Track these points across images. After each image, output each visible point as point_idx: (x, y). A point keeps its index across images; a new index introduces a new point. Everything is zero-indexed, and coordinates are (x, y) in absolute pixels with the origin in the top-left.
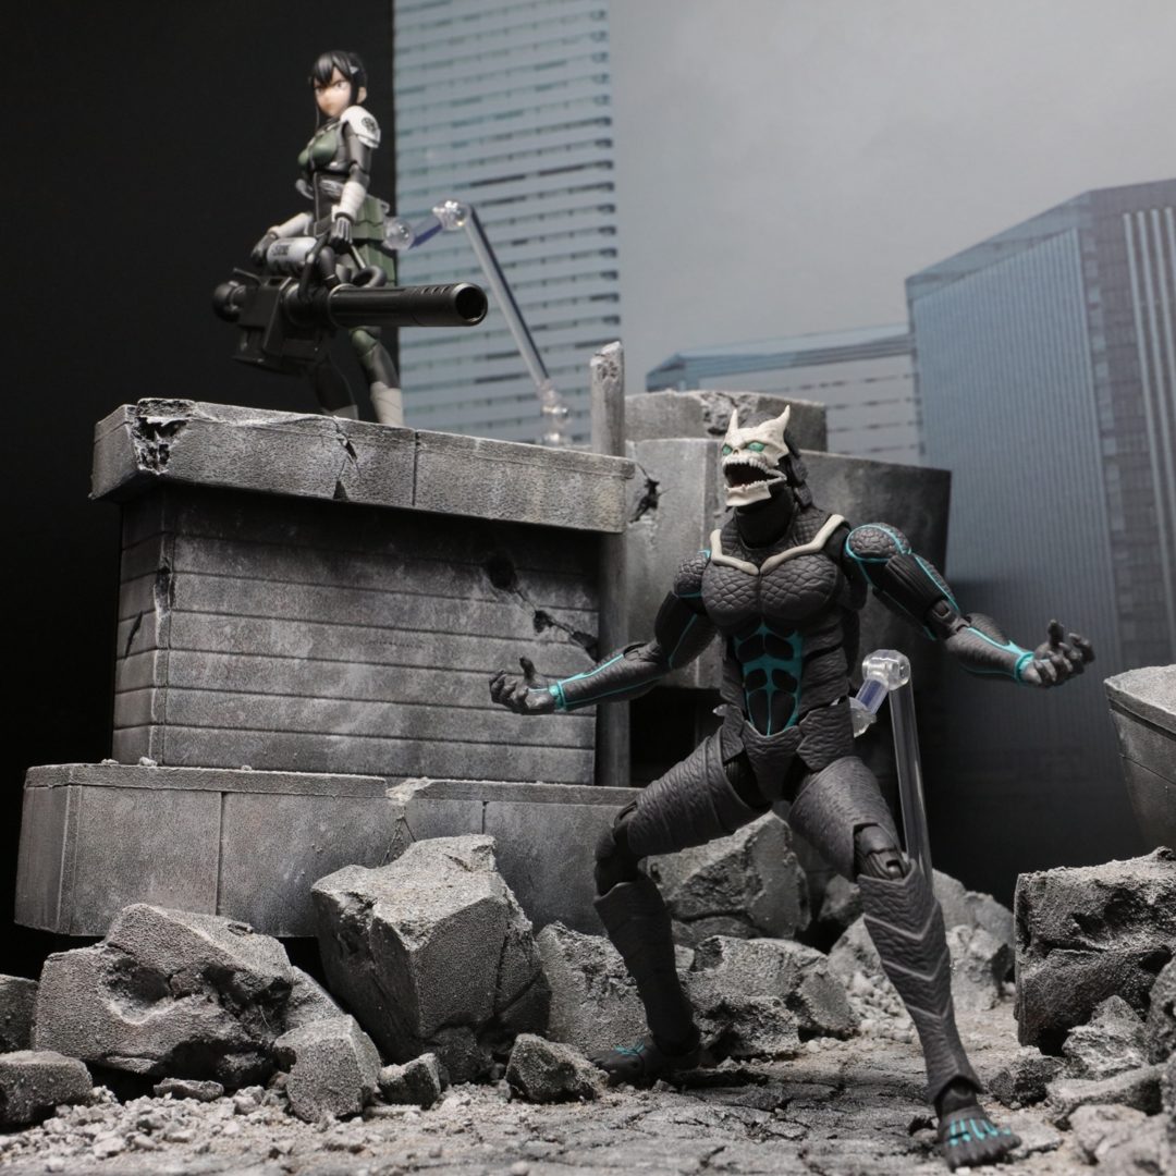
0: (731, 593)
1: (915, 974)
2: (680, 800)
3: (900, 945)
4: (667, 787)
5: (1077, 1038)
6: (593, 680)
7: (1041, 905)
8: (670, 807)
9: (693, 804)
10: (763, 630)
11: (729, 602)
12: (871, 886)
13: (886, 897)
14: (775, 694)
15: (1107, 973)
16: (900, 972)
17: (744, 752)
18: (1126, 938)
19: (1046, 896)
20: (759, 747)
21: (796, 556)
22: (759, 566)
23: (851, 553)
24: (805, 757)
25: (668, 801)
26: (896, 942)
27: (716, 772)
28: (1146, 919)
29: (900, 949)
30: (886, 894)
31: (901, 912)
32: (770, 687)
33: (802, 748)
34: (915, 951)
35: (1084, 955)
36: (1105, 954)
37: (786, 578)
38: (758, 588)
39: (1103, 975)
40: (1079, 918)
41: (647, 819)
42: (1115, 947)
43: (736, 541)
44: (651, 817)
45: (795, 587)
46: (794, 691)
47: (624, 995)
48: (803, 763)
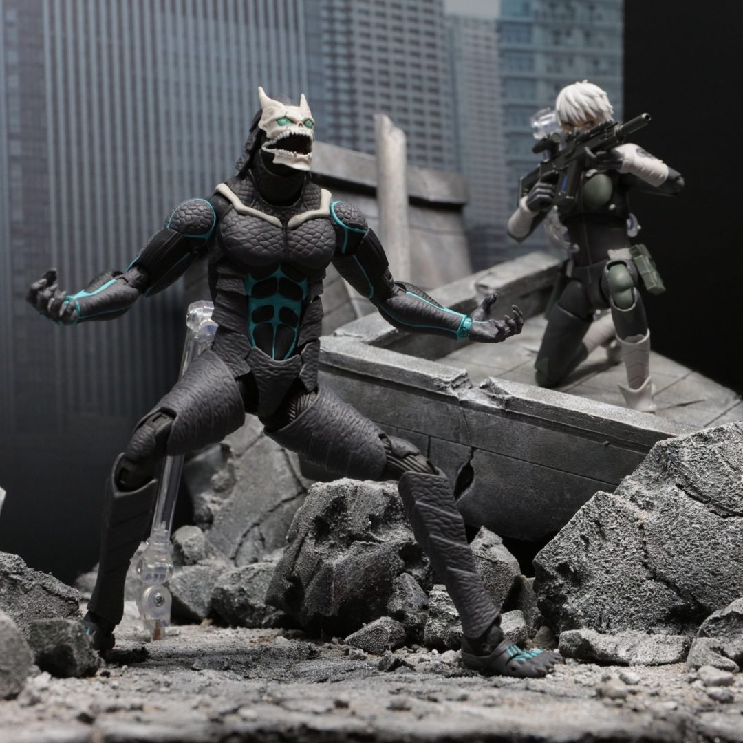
1: (457, 545)
2: (210, 409)
3: (446, 523)
4: (198, 398)
7: (353, 506)
8: (201, 415)
10: (279, 274)
11: (266, 247)
12: (423, 480)
14: (280, 327)
15: (382, 558)
16: (446, 544)
17: (251, 373)
18: (391, 533)
19: (356, 500)
20: (272, 369)
21: (314, 218)
22: (285, 221)
23: (340, 222)
24: (304, 381)
25: (200, 409)
26: (442, 520)
27: (231, 387)
28: (399, 519)
29: (445, 526)
31: (447, 499)
32: (276, 320)
33: (303, 373)
34: (458, 528)
35: (371, 545)
36: (382, 544)
37: (313, 234)
38: (287, 239)
39: (380, 560)
40: (371, 517)
41: (186, 424)
42: (387, 539)
44: (188, 423)
45: (319, 243)
46: (295, 327)
47: (31, 589)
48: (302, 385)
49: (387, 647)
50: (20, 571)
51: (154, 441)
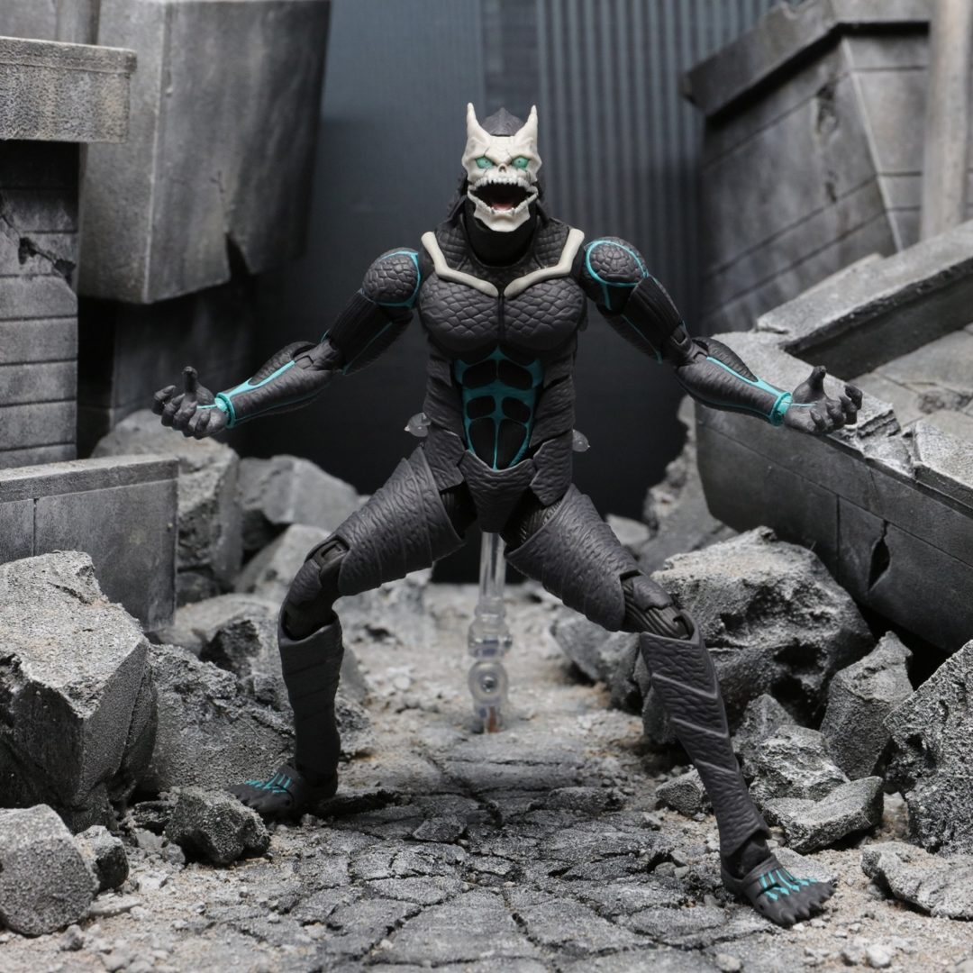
0: (471, 317)
1: (709, 732)
2: (398, 538)
3: (693, 703)
4: (382, 523)
5: (770, 752)
6: (264, 392)
7: (693, 606)
8: (385, 546)
9: (410, 542)
10: (498, 355)
11: (469, 327)
12: (663, 646)
13: (680, 656)
14: (504, 423)
15: (745, 668)
17: (464, 484)
18: (762, 633)
19: (698, 598)
20: (488, 481)
21: (544, 280)
22: (501, 288)
23: (595, 275)
24: (538, 492)
25: (384, 539)
26: (689, 700)
27: (434, 506)
28: (779, 613)
29: (692, 707)
30: (678, 653)
31: (696, 672)
32: (498, 414)
33: (535, 483)
34: (711, 710)
35: (726, 653)
36: (745, 650)
37: (538, 305)
38: (501, 312)
39: (741, 670)
40: (725, 617)
41: (362, 559)
42: (754, 643)
43: (463, 253)
44: (366, 558)
45: (548, 317)
46: (525, 422)
47: (237, 719)
48: (536, 498)
49: (699, 810)
50: (226, 695)
51: (319, 583)
